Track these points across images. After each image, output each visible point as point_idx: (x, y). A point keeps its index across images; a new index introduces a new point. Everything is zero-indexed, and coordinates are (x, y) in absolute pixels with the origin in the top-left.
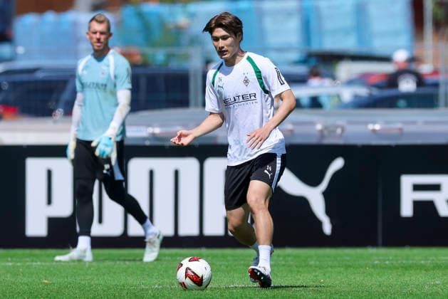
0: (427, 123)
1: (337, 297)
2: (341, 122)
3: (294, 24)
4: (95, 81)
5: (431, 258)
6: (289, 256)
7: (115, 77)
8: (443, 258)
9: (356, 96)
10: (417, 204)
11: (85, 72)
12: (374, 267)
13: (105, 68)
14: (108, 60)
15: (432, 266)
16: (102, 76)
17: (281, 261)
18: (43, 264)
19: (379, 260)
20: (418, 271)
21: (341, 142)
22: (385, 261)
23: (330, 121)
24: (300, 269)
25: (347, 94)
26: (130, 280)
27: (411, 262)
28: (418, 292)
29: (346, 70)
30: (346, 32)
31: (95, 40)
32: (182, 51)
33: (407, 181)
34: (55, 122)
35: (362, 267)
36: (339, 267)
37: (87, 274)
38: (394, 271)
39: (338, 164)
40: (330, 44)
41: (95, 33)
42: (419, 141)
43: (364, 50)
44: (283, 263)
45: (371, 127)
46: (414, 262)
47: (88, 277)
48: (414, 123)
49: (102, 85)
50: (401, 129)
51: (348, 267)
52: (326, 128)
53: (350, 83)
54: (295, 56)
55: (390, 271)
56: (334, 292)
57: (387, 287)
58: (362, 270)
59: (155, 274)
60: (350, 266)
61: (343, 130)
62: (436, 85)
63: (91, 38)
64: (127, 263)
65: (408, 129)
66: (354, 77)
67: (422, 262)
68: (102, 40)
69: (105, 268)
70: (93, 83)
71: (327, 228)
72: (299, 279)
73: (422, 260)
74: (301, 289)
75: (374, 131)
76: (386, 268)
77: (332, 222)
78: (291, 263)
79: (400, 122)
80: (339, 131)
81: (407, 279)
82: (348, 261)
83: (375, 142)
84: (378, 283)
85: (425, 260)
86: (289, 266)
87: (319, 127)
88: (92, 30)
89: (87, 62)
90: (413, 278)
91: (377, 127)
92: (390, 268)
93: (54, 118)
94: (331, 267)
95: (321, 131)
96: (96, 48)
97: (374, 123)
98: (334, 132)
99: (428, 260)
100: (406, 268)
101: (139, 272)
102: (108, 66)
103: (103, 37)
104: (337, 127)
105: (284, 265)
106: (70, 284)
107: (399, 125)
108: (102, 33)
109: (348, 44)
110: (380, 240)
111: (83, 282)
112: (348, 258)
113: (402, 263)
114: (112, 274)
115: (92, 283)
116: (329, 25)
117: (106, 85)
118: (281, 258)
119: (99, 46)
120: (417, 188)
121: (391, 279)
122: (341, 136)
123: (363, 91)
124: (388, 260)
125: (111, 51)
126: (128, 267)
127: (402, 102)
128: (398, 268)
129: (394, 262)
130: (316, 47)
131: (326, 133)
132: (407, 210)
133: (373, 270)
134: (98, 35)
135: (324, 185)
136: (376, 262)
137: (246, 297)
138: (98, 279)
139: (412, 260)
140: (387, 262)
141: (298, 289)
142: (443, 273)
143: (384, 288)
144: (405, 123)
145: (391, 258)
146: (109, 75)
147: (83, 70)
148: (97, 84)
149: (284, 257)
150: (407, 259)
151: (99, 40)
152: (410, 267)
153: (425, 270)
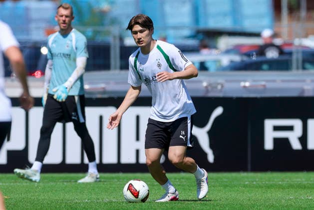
0: (283, 81)
1: (218, 208)
2: (220, 80)
3: (186, 9)
4: (62, 52)
5: (287, 180)
6: (183, 178)
7: (76, 48)
8: (295, 180)
9: (232, 62)
10: (276, 141)
11: (54, 45)
12: (245, 186)
13: (69, 42)
14: (71, 37)
15: (287, 185)
16: (67, 48)
17: (177, 182)
18: (4, 184)
19: (249, 182)
20: (277, 189)
21: (221, 95)
22: (253, 182)
23: (213, 80)
24: (191, 188)
25: (225, 60)
26: (67, 196)
27: (271, 183)
28: (277, 204)
29: (224, 43)
30: (225, 15)
31: (61, 21)
32: (106, 28)
33: (269, 124)
34: (12, 81)
35: (236, 187)
36: (219, 186)
37: (36, 192)
38: (260, 189)
39: (219, 111)
40: (213, 24)
41: (62, 16)
42: (278, 95)
43: (238, 28)
44: (179, 183)
45: (242, 84)
46: (274, 183)
47: (37, 194)
48: (274, 81)
49: (67, 55)
50: (264, 86)
51: (226, 186)
52: (210, 85)
53: (228, 52)
54: (187, 32)
55: (257, 189)
56: (215, 204)
57: (254, 201)
58: (236, 188)
59: (86, 192)
60: (227, 186)
61: (222, 86)
62: (290, 54)
63: (59, 20)
64: (65, 183)
65: (269, 85)
66: (230, 48)
67: (280, 183)
68: (67, 22)
69: (49, 187)
70: (60, 54)
71: (211, 158)
72: (190, 196)
73: (280, 181)
74: (192, 202)
75: (245, 87)
76: (253, 187)
77: (214, 153)
78: (185, 183)
79: (264, 81)
80: (219, 87)
81: (269, 195)
82: (226, 182)
83: (245, 95)
84: (248, 198)
85: (282, 182)
86: (183, 186)
87: (205, 84)
88: (60, 14)
89: (55, 37)
90: (273, 194)
91: (247, 84)
92: (257, 187)
93: (12, 78)
94: (213, 187)
95: (206, 87)
96: (62, 27)
97: (245, 81)
98: (216, 87)
99: (284, 181)
100: (269, 187)
101: (73, 191)
102: (71, 41)
103: (67, 19)
104: (218, 84)
105: (179, 185)
106: (24, 198)
107: (263, 83)
108: (66, 16)
109: (226, 24)
110: (249, 167)
111: (33, 198)
112: (225, 180)
113: (265, 183)
114: (54, 192)
115: (40, 198)
116: (212, 9)
117: (70, 55)
118: (177, 180)
119: (64, 27)
120: (276, 128)
121: (257, 195)
122: (221, 91)
123: (237, 58)
124: (256, 181)
125: (73, 30)
126: (66, 187)
127: (265, 67)
128: (262, 187)
129: (260, 183)
130: (202, 26)
131: (210, 88)
132: (269, 145)
133: (244, 189)
134: (64, 18)
135: (208, 127)
136: (247, 183)
137: (152, 208)
138: (44, 195)
139: (273, 181)
140: (255, 183)
141: (189, 202)
142: (295, 191)
143: (252, 202)
144: (267, 81)
145: (257, 180)
146: (72, 48)
147: (52, 43)
148: (63, 54)
149: (179, 179)
150: (269, 181)
151: (64, 22)
152: (271, 186)
153: (283, 189)
